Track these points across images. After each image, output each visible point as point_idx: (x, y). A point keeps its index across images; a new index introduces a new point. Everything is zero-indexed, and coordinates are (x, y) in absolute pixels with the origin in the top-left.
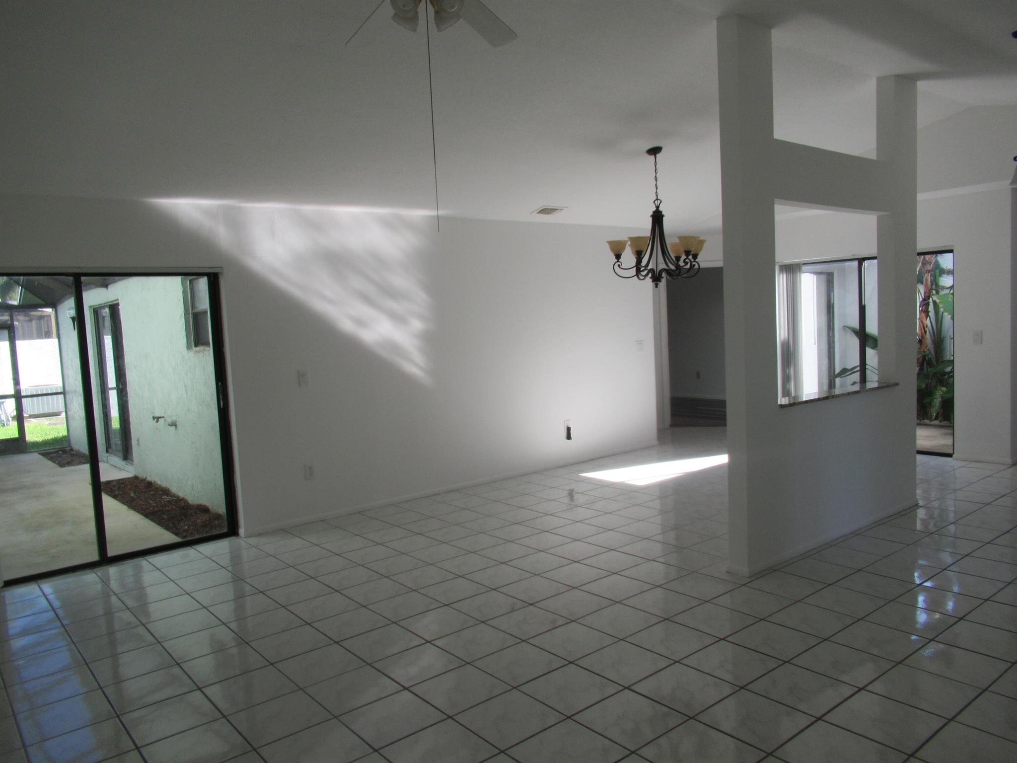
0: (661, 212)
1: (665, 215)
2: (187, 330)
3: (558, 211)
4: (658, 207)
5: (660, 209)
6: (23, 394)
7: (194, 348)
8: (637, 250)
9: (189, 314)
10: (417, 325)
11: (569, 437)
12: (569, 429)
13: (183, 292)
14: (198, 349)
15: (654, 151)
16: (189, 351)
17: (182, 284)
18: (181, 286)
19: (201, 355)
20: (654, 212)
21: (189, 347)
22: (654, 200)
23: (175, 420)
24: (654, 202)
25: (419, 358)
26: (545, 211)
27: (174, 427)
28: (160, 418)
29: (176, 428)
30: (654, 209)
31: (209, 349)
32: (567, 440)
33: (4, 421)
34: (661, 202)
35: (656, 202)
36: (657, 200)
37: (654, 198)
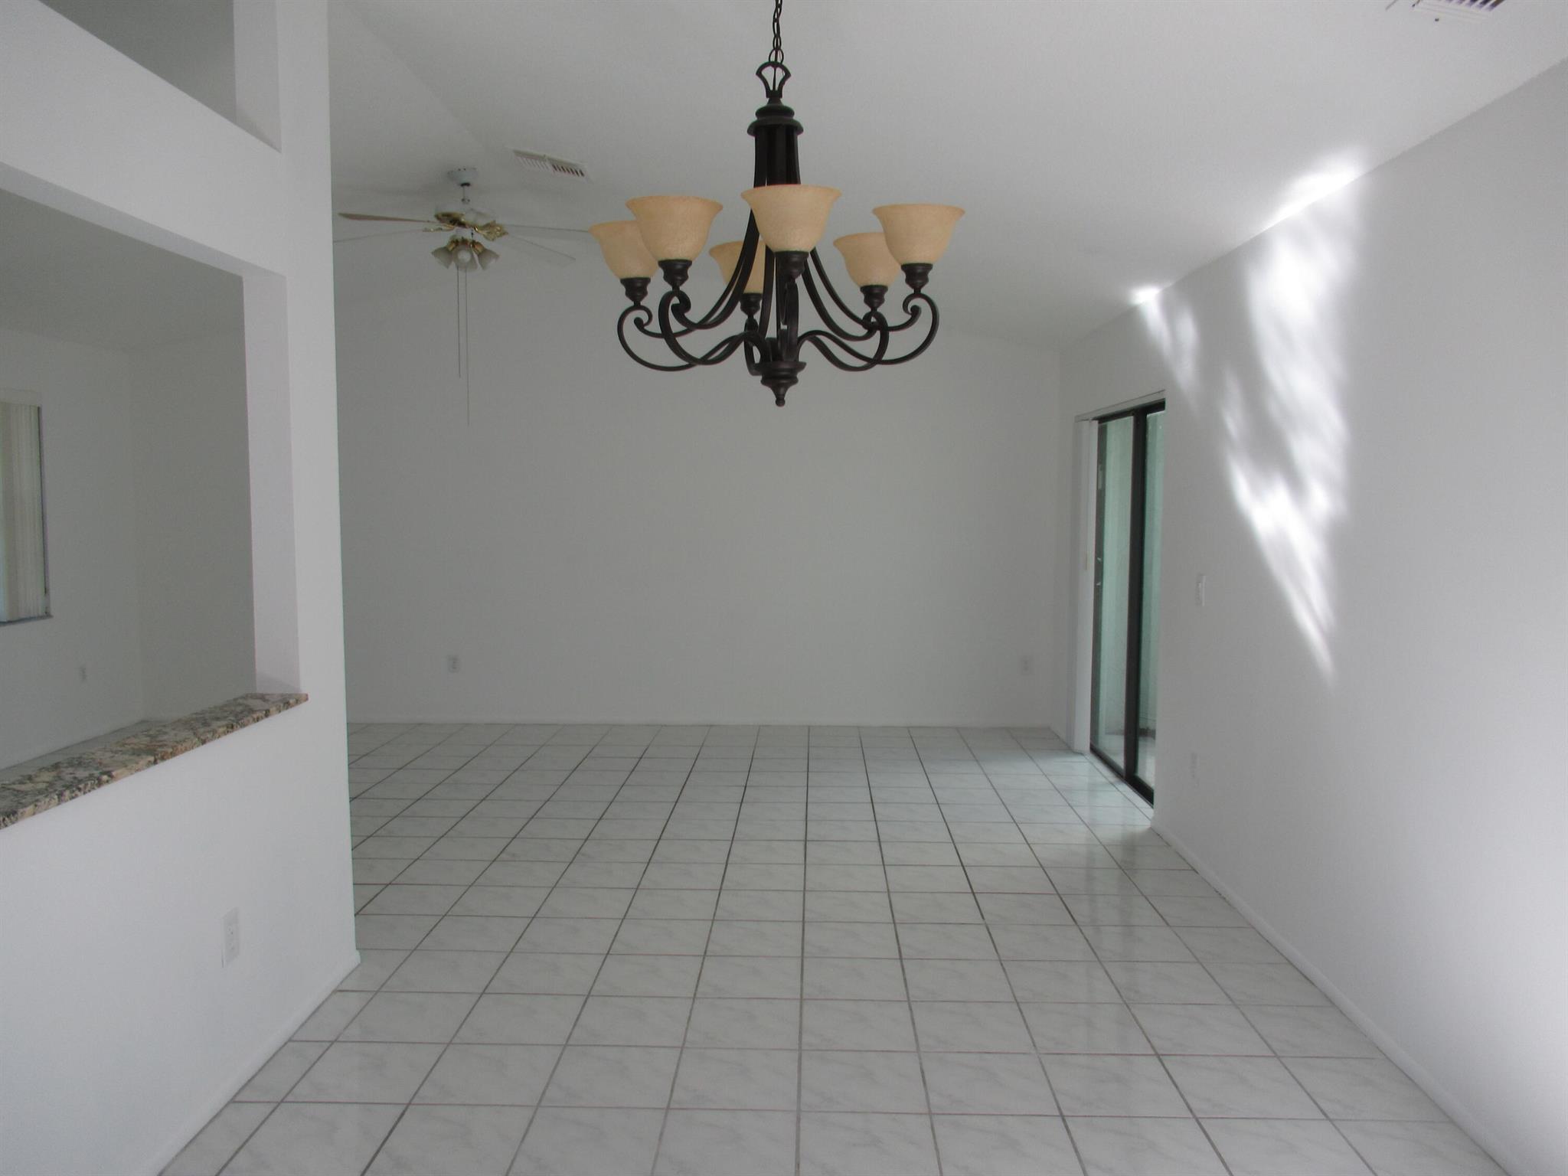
0: (789, 112)
4: (774, 95)
5: (786, 101)
20: (761, 115)
22: (763, 64)
30: (763, 101)
34: (787, 75)
35: (764, 73)
36: (775, 65)
37: (764, 54)
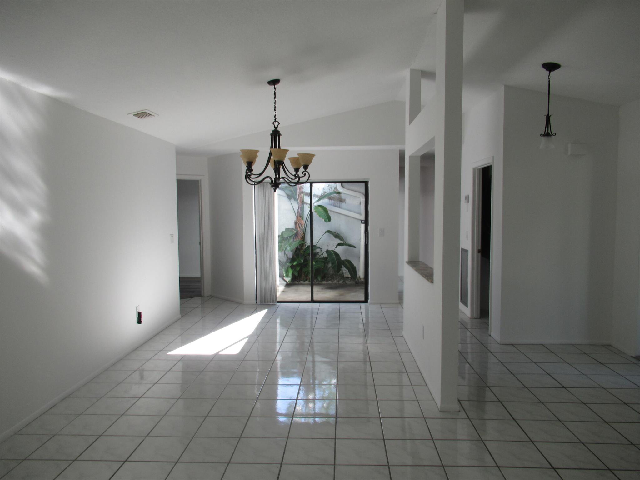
0: (279, 132)
1: (281, 134)
3: (151, 116)
4: (276, 128)
5: (278, 129)
8: (247, 160)
10: (35, 216)
11: (140, 322)
12: (140, 315)
15: (274, 82)
20: (273, 131)
22: (273, 122)
24: (273, 123)
25: (37, 254)
26: (141, 115)
30: (273, 129)
32: (138, 324)
34: (279, 123)
35: (275, 123)
36: (276, 121)
37: (273, 120)
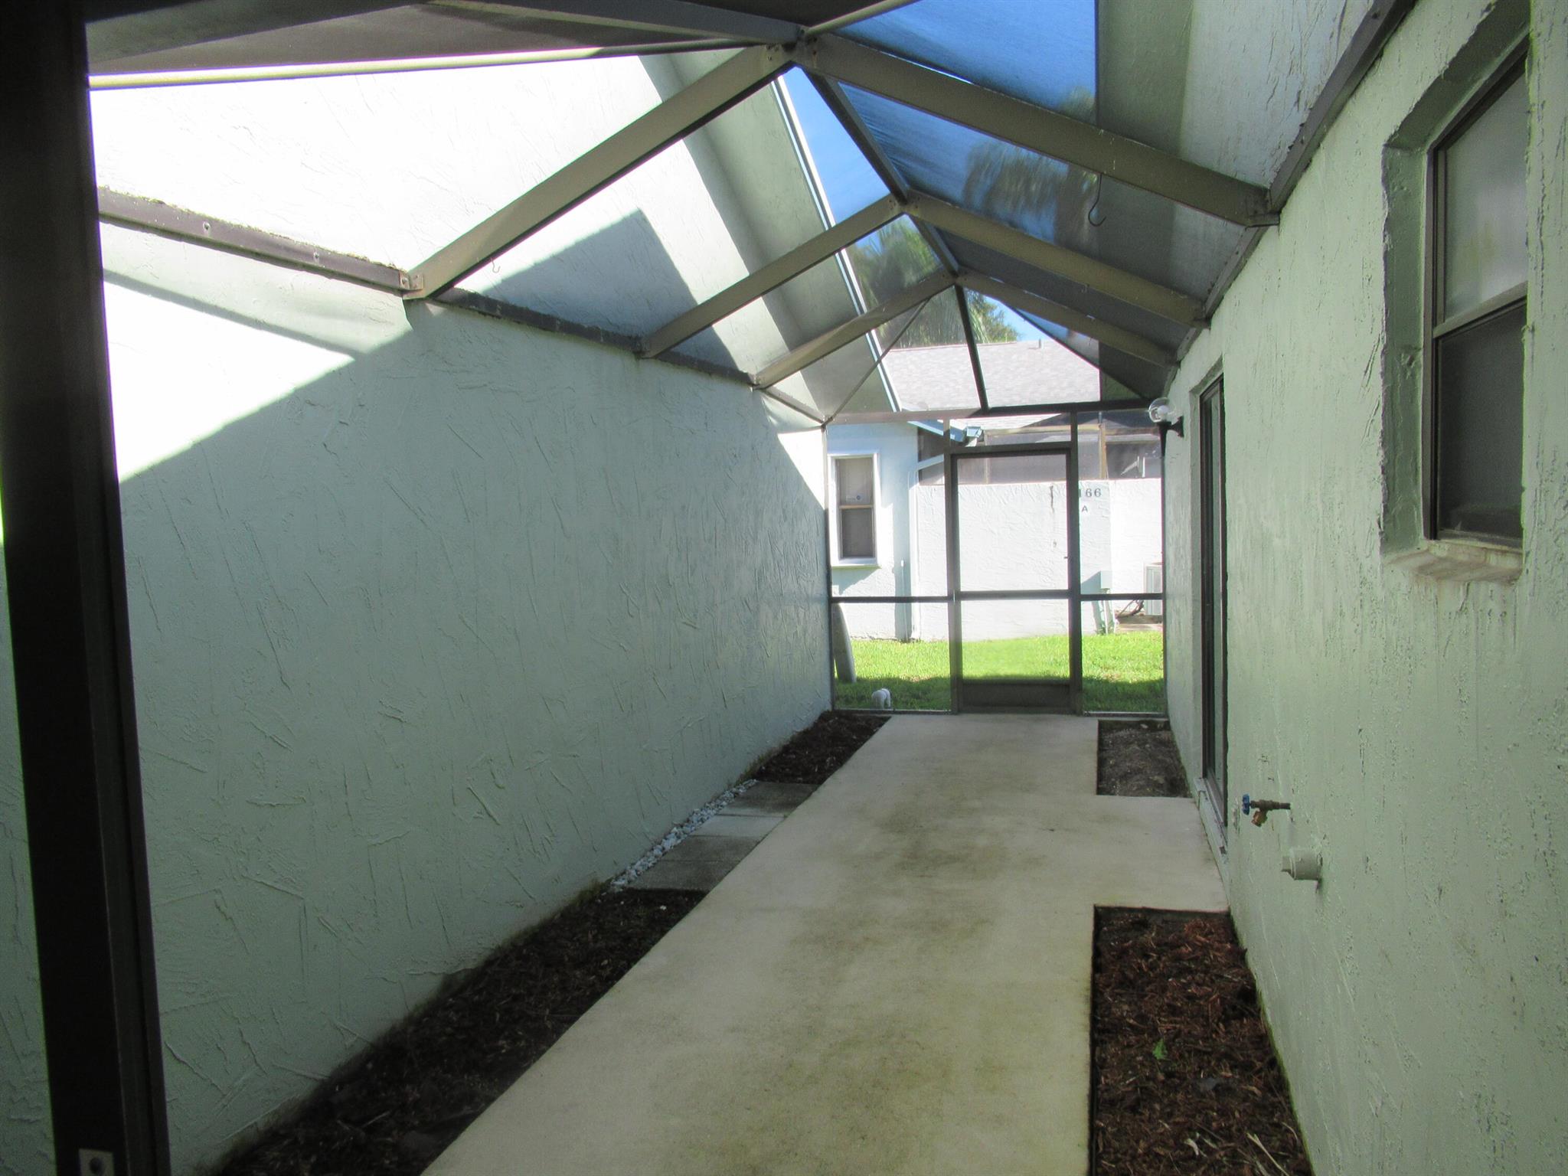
2: (1392, 439)
6: (1083, 592)
7: (1424, 543)
9: (1411, 349)
13: (1390, 225)
14: (1441, 548)
16: (1393, 556)
17: (1386, 181)
18: (1380, 190)
19: (1452, 597)
21: (1392, 534)
23: (1316, 851)
27: (1315, 883)
28: (1275, 806)
29: (1319, 887)
31: (1509, 563)
33: (1104, 623)
